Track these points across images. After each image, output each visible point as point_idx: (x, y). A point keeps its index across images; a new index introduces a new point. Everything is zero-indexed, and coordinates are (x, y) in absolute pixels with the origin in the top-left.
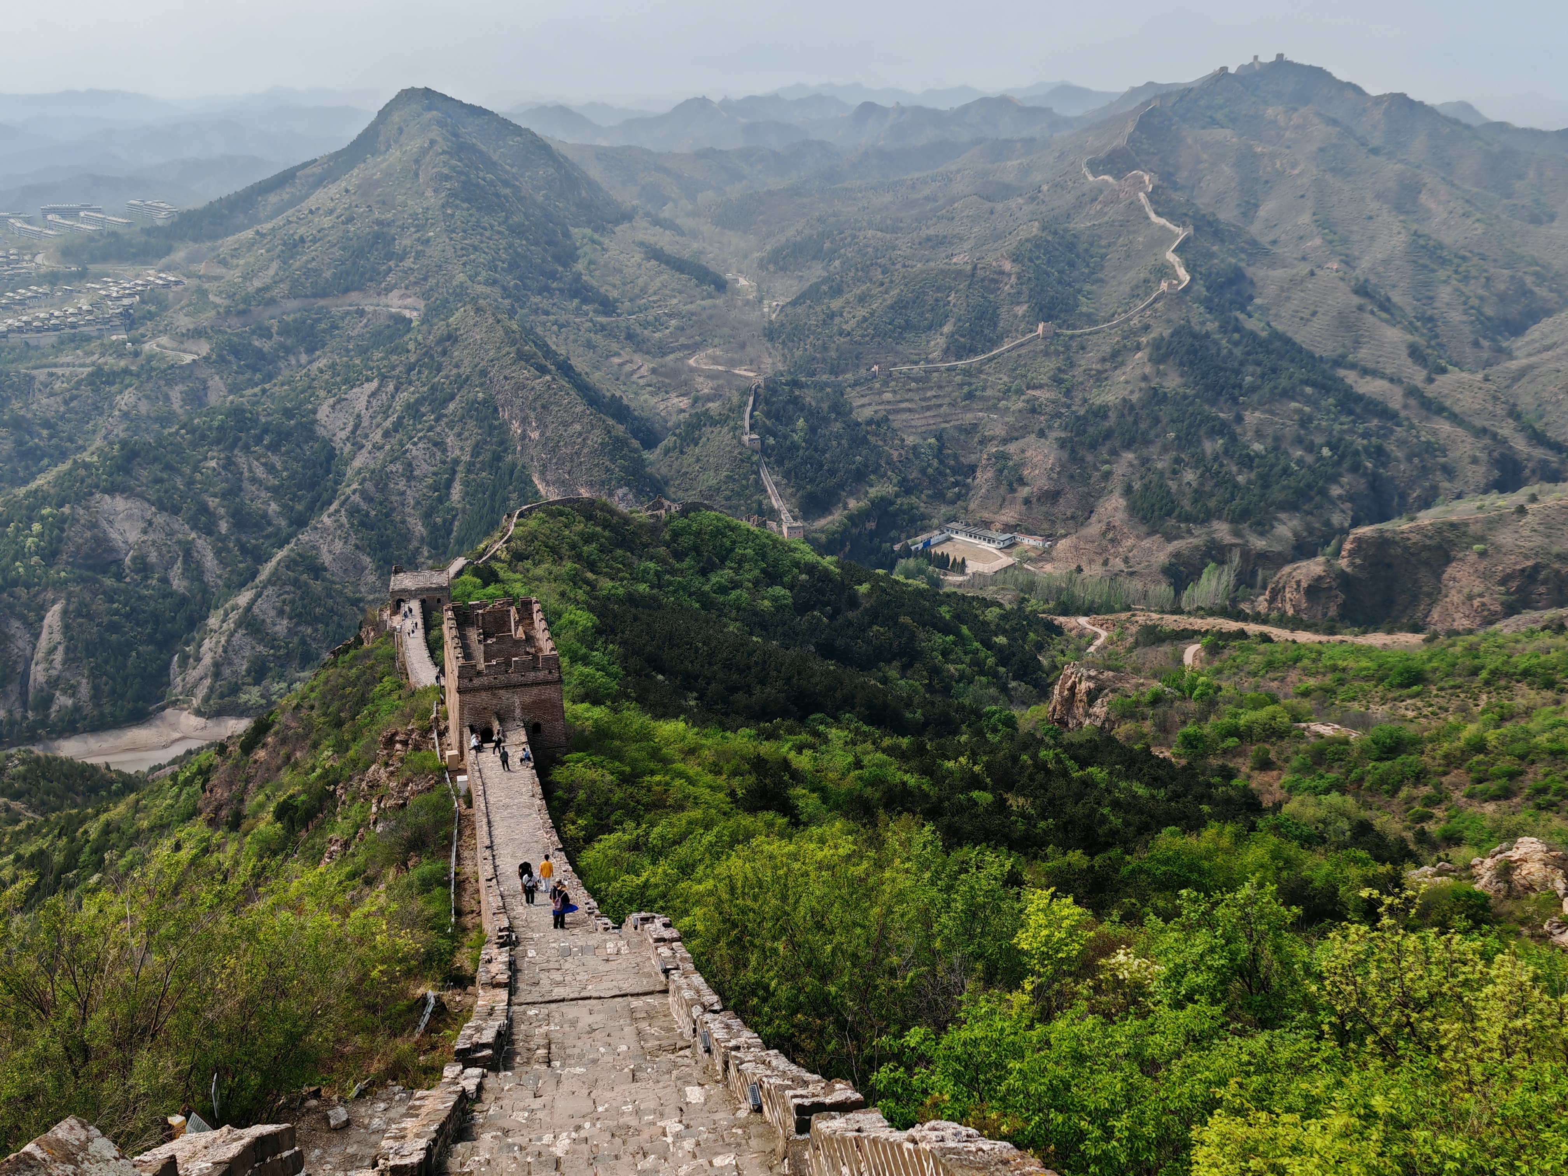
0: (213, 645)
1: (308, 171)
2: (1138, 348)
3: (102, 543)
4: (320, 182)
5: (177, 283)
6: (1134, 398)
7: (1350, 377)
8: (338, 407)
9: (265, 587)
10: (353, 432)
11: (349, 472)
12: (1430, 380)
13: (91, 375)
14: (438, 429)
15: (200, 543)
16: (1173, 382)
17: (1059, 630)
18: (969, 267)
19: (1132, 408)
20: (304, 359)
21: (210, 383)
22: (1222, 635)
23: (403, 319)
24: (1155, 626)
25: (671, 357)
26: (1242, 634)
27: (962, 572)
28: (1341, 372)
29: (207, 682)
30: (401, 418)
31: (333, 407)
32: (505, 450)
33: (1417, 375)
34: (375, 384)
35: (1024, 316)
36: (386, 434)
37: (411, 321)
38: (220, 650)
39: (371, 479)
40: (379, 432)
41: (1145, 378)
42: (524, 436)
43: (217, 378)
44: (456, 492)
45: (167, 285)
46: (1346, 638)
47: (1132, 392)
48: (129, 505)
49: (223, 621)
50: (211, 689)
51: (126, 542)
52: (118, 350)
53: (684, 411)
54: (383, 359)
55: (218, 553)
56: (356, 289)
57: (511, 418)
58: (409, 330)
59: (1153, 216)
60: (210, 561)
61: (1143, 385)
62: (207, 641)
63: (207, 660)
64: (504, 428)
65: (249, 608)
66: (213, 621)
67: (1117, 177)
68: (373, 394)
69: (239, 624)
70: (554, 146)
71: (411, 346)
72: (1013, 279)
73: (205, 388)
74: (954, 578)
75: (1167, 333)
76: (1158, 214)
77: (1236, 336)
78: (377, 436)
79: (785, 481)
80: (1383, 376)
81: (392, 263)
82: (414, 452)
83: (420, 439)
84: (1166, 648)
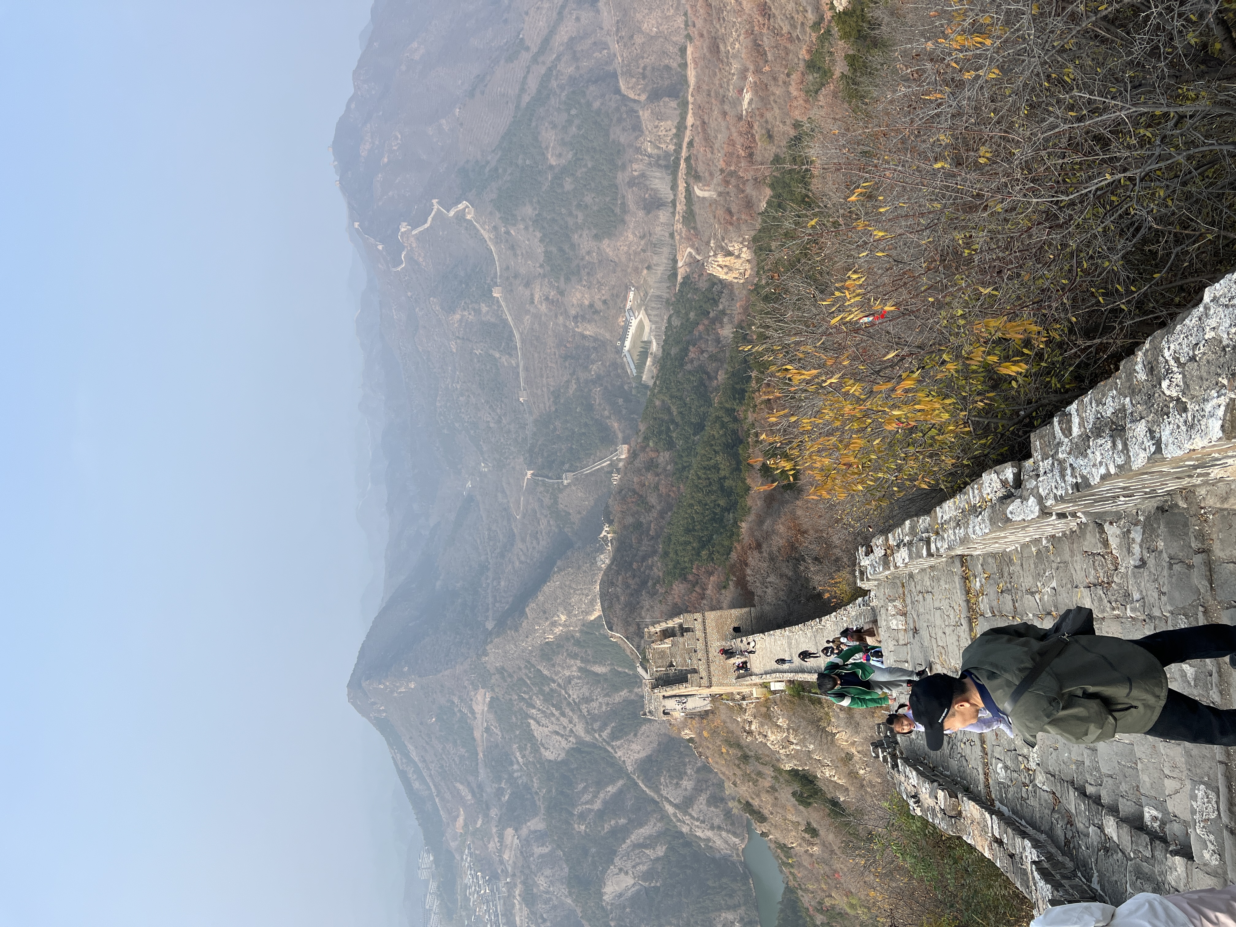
0: (700, 831)
1: (399, 762)
2: (508, 233)
3: (635, 900)
4: (406, 755)
5: (469, 849)
6: (539, 235)
7: (526, 99)
8: (546, 746)
9: (662, 795)
10: (562, 736)
11: (588, 738)
12: (528, 49)
13: (527, 905)
14: (560, 681)
15: (633, 837)
16: (529, 211)
17: (686, 278)
18: (458, 341)
19: (544, 235)
20: (516, 767)
21: (532, 828)
22: (688, 174)
23: (491, 702)
24: (683, 217)
25: (515, 531)
26: (687, 159)
27: (650, 342)
28: (523, 104)
29: (724, 834)
30: (553, 706)
31: (546, 749)
32: (573, 636)
33: (525, 57)
34: (532, 721)
35: (489, 306)
36: (563, 714)
37: (492, 698)
38: (703, 825)
39: (592, 724)
40: (562, 719)
41: (526, 228)
42: (565, 625)
43: (529, 824)
44: (599, 669)
45: (471, 854)
46: (690, 93)
47: (535, 236)
48: (610, 883)
49: (684, 823)
50: (728, 832)
51: (634, 885)
52: (511, 887)
53: (549, 521)
54: (516, 716)
55: (641, 825)
56: (472, 733)
57: (553, 633)
58: (498, 699)
59: (426, 226)
60: (646, 831)
61: (531, 229)
62: (697, 834)
63: (709, 834)
64: (559, 638)
65: (676, 806)
66: (685, 829)
67: (403, 248)
68: (538, 723)
69: (686, 813)
70: (384, 605)
71: (508, 697)
72: (466, 313)
73: (536, 831)
74: (654, 347)
75: (498, 215)
76: (425, 222)
77: (500, 171)
78: (564, 721)
79: (592, 457)
80: (525, 78)
81: (456, 710)
82: (575, 697)
83: (566, 693)
84: (696, 208)
